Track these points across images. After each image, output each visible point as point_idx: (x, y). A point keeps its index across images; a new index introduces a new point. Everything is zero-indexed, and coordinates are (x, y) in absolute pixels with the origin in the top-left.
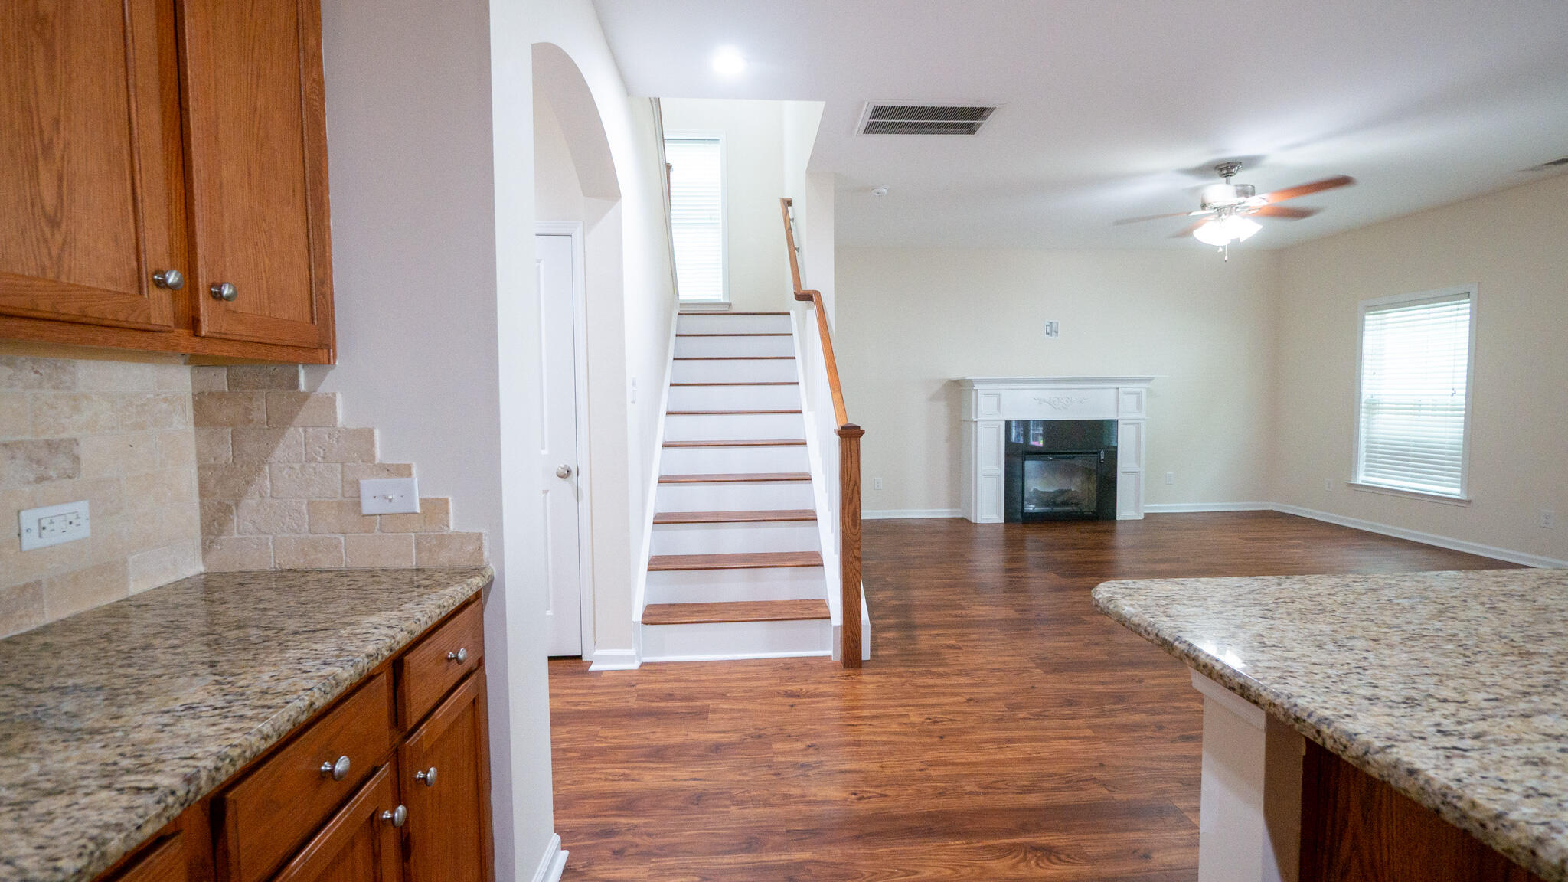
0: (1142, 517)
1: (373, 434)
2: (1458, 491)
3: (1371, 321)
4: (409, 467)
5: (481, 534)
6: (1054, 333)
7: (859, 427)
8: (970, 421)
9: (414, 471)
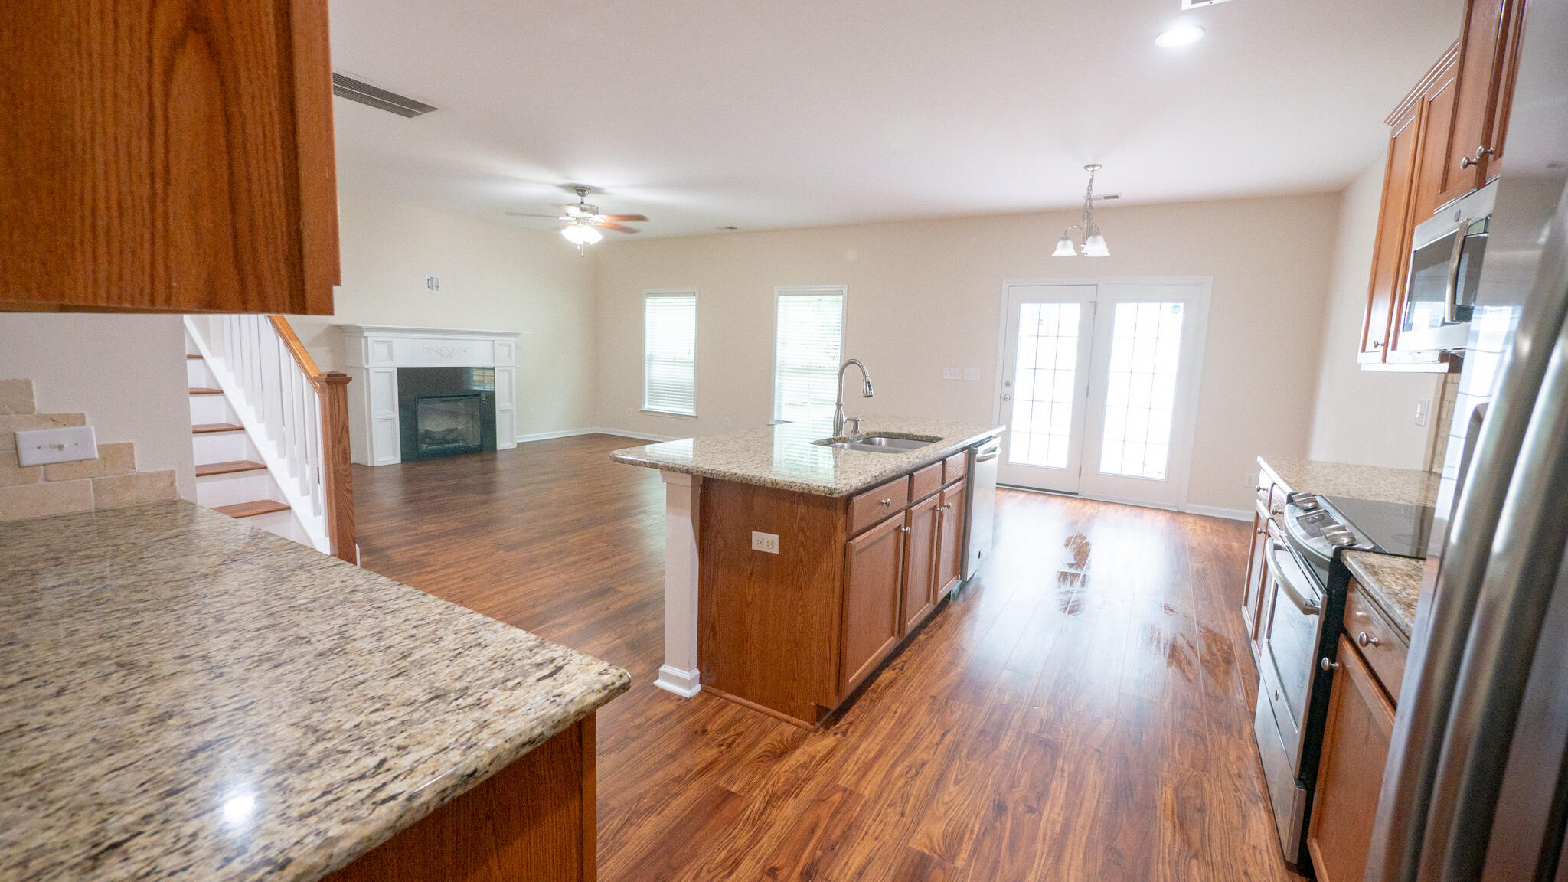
0: (515, 446)
1: (31, 386)
2: (692, 411)
3: (650, 302)
4: (82, 416)
5: (173, 471)
6: (435, 288)
7: (345, 375)
8: (361, 368)
9: (88, 419)
